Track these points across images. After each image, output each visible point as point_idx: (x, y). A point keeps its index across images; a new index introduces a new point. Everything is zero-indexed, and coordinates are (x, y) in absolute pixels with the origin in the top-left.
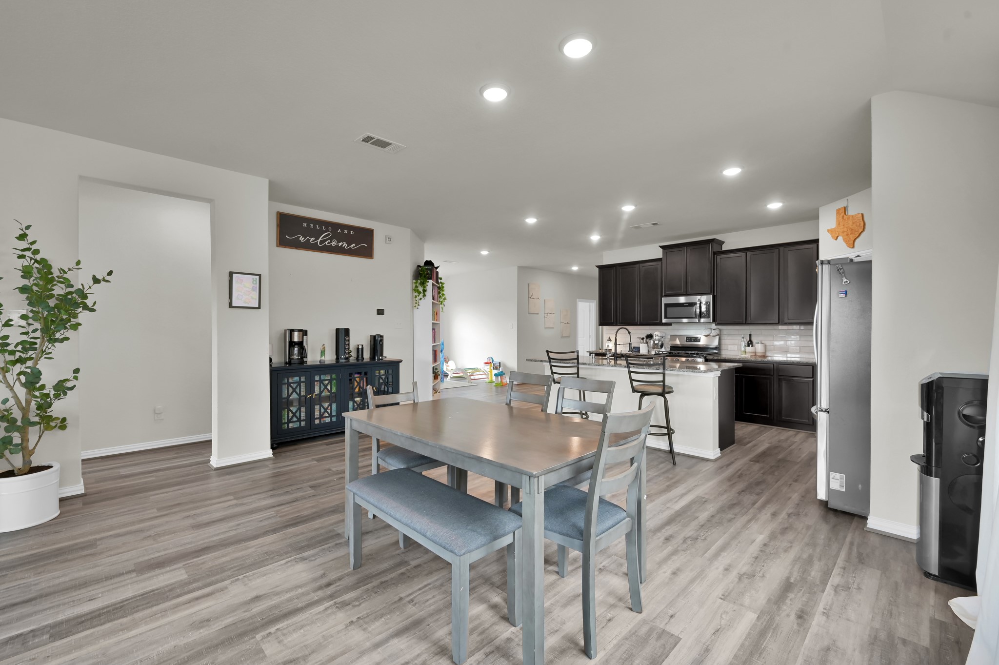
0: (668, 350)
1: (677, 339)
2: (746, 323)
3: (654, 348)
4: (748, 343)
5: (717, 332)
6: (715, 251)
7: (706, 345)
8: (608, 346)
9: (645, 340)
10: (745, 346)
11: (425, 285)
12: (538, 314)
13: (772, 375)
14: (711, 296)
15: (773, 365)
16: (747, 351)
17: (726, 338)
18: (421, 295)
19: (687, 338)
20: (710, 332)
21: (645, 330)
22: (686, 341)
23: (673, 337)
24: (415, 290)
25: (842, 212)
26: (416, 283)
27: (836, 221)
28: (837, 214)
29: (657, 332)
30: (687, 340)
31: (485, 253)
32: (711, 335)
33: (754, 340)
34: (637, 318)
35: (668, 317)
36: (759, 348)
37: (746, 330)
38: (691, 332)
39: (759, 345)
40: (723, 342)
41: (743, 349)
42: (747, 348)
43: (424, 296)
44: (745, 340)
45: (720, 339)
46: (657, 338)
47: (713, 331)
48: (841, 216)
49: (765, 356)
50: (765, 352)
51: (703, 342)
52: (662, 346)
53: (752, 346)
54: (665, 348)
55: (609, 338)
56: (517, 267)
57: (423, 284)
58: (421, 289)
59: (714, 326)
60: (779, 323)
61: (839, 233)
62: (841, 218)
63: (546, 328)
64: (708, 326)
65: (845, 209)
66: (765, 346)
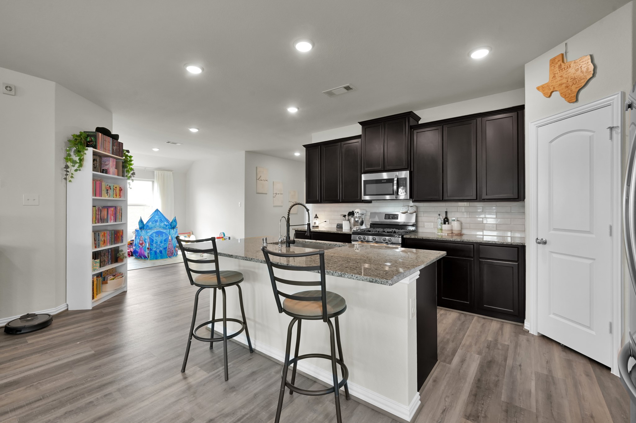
0: (369, 227)
1: (377, 217)
2: (443, 200)
3: (354, 226)
4: (444, 220)
5: (414, 209)
6: (411, 125)
7: (404, 222)
8: (315, 223)
9: (347, 217)
10: (442, 223)
11: (82, 153)
12: (266, 194)
13: (472, 257)
14: (408, 171)
15: (474, 245)
16: (443, 228)
17: (422, 215)
18: (77, 165)
19: (386, 215)
20: (407, 209)
21: (346, 208)
22: (385, 219)
23: (373, 214)
24: (68, 158)
25: (559, 61)
26: (70, 150)
27: (550, 74)
28: (550, 65)
29: (358, 209)
30: (385, 217)
31: (194, 130)
32: (408, 212)
33: (451, 217)
34: (340, 196)
35: (367, 194)
36: (455, 226)
37: (442, 207)
38: (390, 209)
39: (456, 222)
40: (420, 219)
41: (439, 227)
42: (444, 225)
43: (81, 165)
44: (441, 217)
45: (417, 217)
46: (357, 215)
47: (410, 208)
48: (557, 66)
49: (461, 235)
50: (461, 231)
51: (401, 219)
52: (362, 223)
53: (448, 224)
54: (365, 225)
55: (316, 215)
56: (244, 152)
57: (78, 152)
58: (77, 159)
59: (411, 204)
60: (477, 199)
61: (554, 88)
62: (557, 69)
63: (274, 206)
64: (407, 203)
65: (563, 57)
66: (461, 224)
